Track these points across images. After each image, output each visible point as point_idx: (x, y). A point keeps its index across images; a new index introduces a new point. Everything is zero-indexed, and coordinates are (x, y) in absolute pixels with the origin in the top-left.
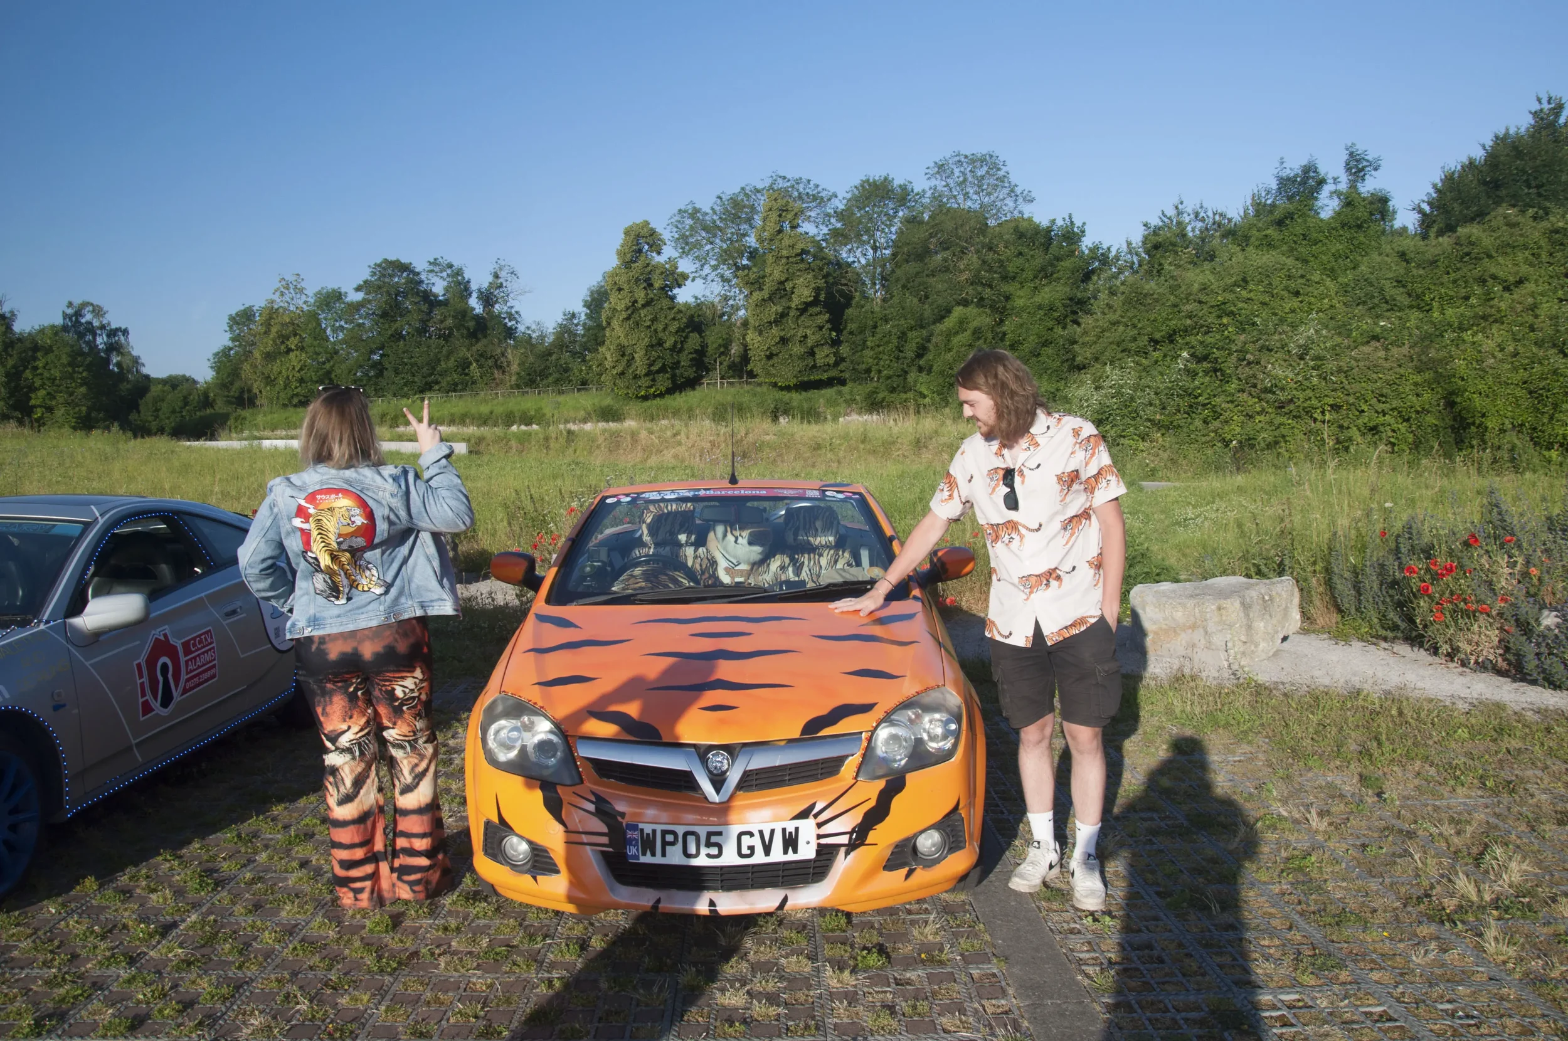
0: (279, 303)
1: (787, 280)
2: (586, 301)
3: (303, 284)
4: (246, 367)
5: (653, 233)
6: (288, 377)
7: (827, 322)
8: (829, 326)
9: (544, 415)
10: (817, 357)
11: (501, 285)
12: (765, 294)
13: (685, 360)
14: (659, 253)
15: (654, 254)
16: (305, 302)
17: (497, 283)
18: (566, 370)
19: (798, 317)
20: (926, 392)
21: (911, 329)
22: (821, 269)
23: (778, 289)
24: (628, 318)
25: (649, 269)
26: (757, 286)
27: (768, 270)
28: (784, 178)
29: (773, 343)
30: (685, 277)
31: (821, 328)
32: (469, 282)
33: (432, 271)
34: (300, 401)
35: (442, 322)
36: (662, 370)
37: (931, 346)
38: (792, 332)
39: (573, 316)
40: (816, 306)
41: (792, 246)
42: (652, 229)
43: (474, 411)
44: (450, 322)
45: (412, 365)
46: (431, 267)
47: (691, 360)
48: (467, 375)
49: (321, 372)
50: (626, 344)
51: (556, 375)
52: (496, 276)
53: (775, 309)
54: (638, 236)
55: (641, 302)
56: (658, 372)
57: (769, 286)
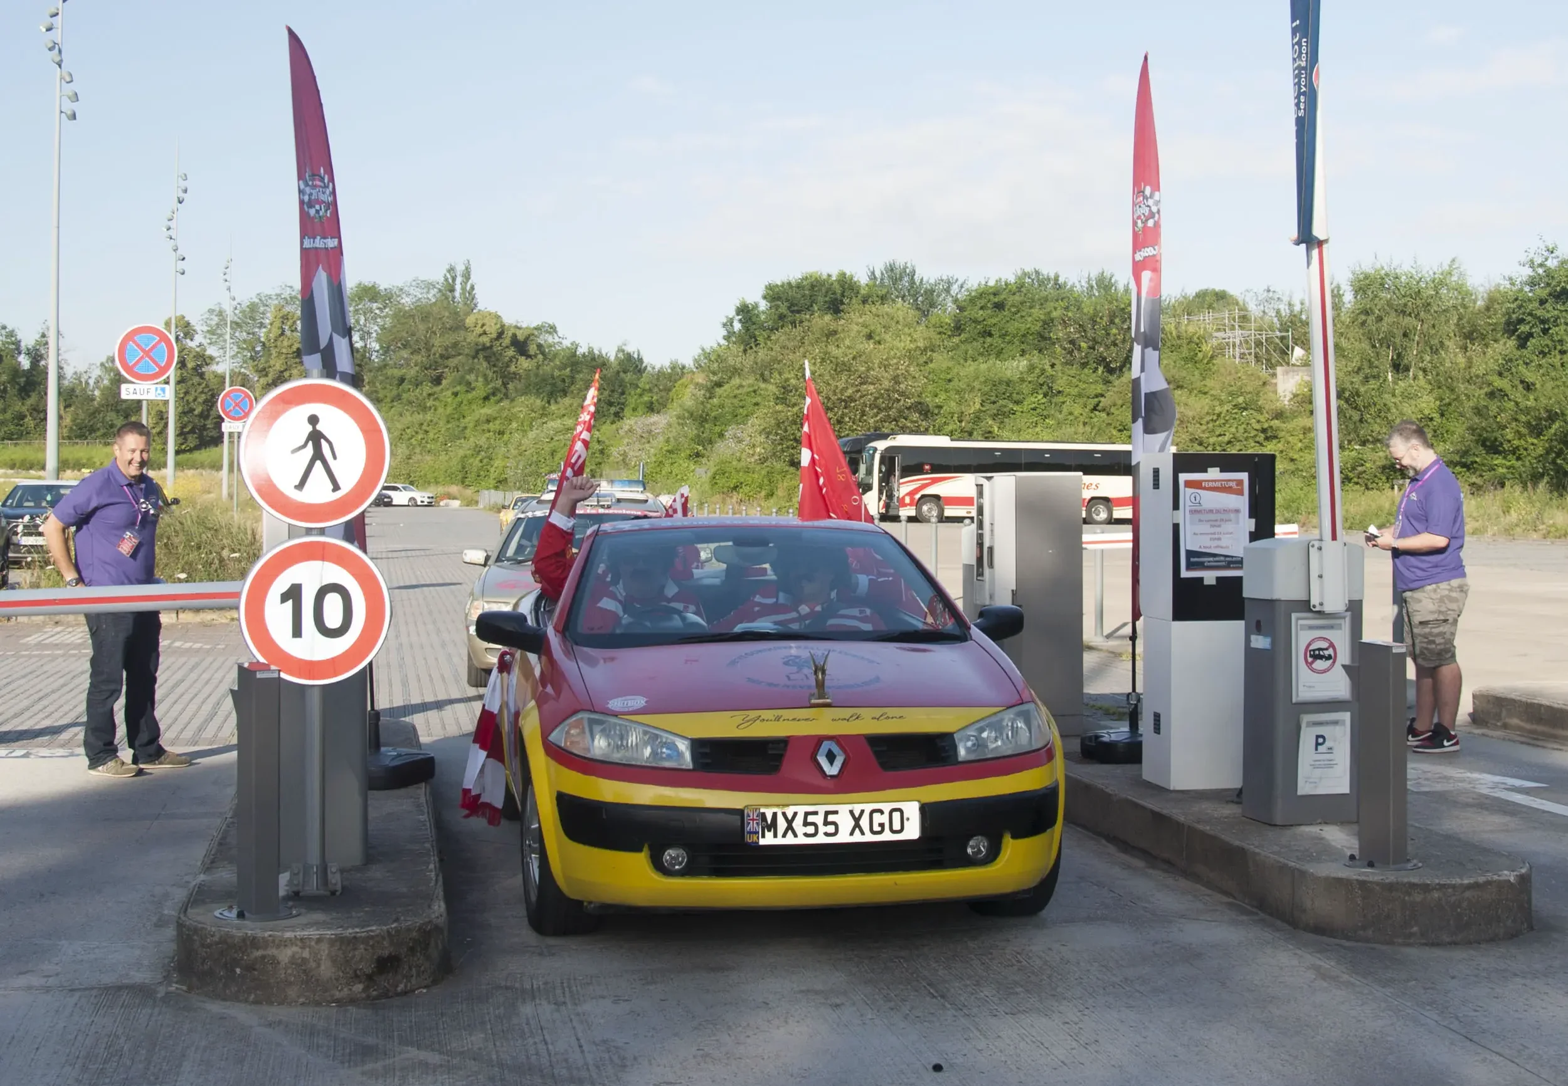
1: (286, 370)
5: (188, 324)
9: (95, 463)
12: (270, 379)
14: (192, 340)
15: (188, 341)
26: (264, 373)
27: (272, 363)
28: (291, 287)
30: (212, 358)
32: (20, 341)
36: (192, 431)
41: (290, 346)
48: (21, 426)
51: (102, 431)
52: (43, 336)
56: (189, 433)
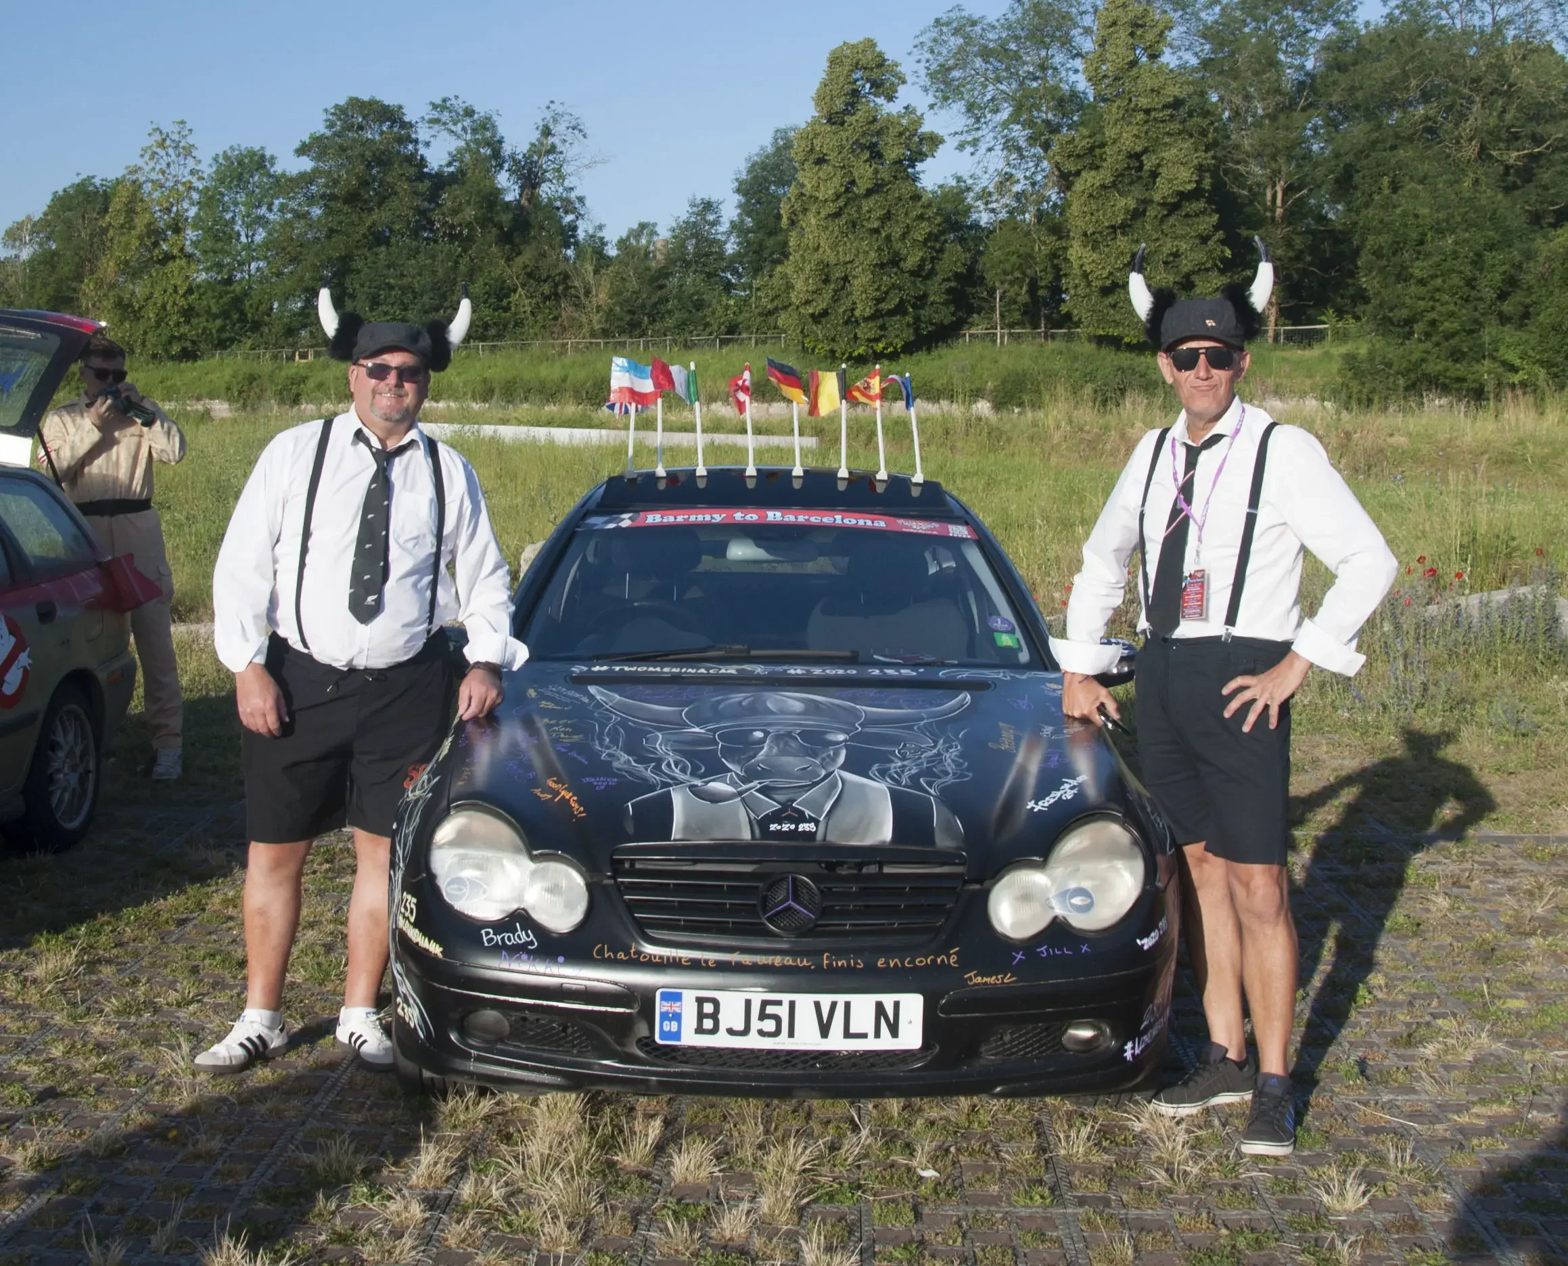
0: (149, 171)
2: (741, 183)
3: (191, 140)
4: (88, 287)
6: (164, 307)
7: (1217, 228)
8: (1220, 234)
10: (1198, 291)
11: (553, 147)
13: (936, 291)
16: (192, 172)
17: (546, 145)
18: (699, 305)
19: (1163, 220)
20: (1517, 362)
21: (1491, 247)
22: (1204, 133)
23: (1128, 168)
24: (837, 215)
25: (877, 126)
29: (1119, 265)
31: (1204, 239)
33: (437, 121)
34: (184, 350)
35: (455, 212)
37: (1528, 278)
38: (1153, 246)
39: (708, 206)
40: (1198, 200)
42: (880, 55)
43: (528, 374)
44: (470, 213)
46: (435, 115)
47: (949, 291)
49: (225, 299)
50: (833, 260)
53: (1124, 203)
54: (857, 66)
55: (862, 187)
57: (1113, 159)
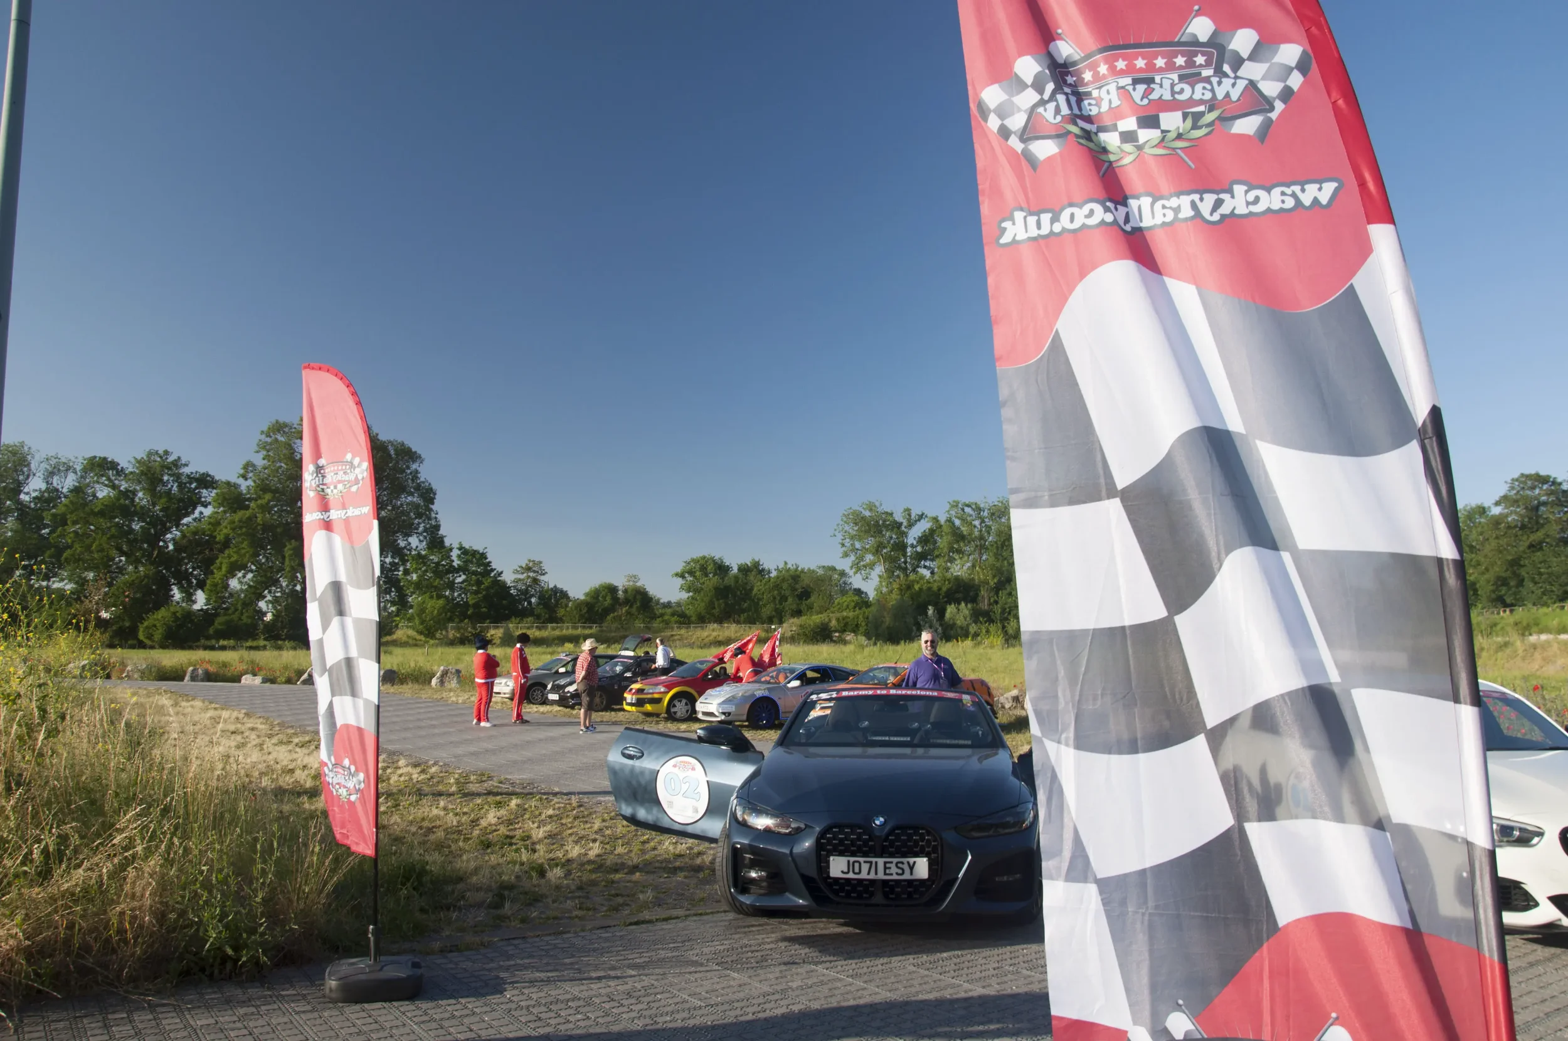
45: (1548, 573)
